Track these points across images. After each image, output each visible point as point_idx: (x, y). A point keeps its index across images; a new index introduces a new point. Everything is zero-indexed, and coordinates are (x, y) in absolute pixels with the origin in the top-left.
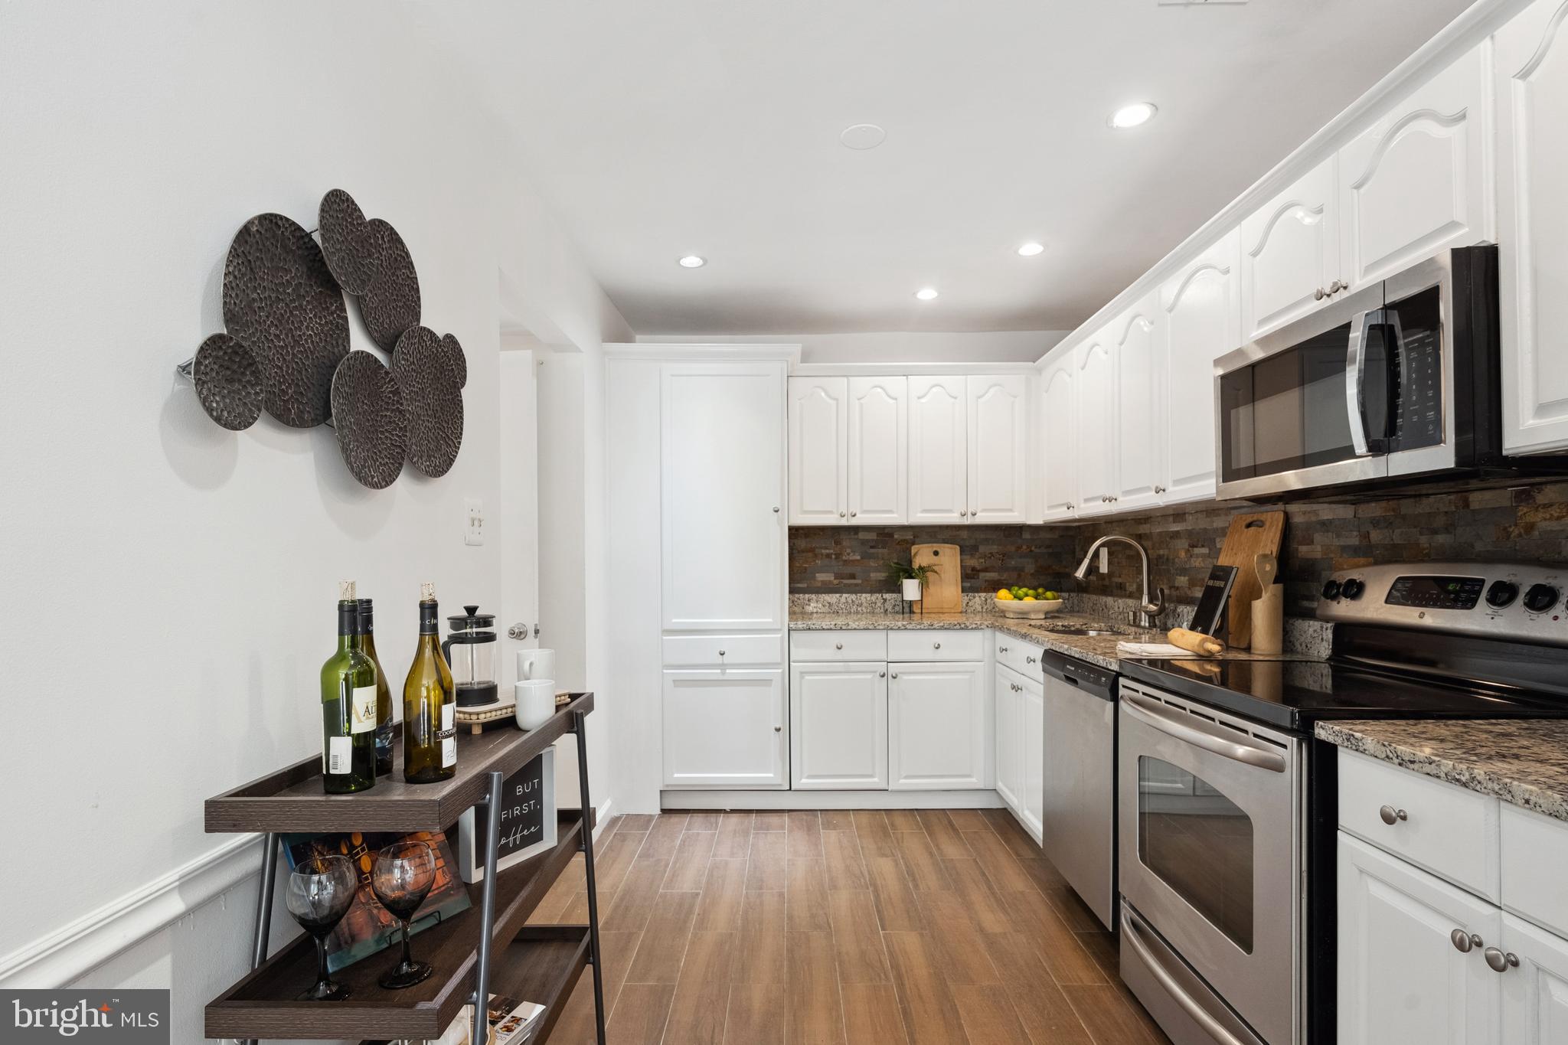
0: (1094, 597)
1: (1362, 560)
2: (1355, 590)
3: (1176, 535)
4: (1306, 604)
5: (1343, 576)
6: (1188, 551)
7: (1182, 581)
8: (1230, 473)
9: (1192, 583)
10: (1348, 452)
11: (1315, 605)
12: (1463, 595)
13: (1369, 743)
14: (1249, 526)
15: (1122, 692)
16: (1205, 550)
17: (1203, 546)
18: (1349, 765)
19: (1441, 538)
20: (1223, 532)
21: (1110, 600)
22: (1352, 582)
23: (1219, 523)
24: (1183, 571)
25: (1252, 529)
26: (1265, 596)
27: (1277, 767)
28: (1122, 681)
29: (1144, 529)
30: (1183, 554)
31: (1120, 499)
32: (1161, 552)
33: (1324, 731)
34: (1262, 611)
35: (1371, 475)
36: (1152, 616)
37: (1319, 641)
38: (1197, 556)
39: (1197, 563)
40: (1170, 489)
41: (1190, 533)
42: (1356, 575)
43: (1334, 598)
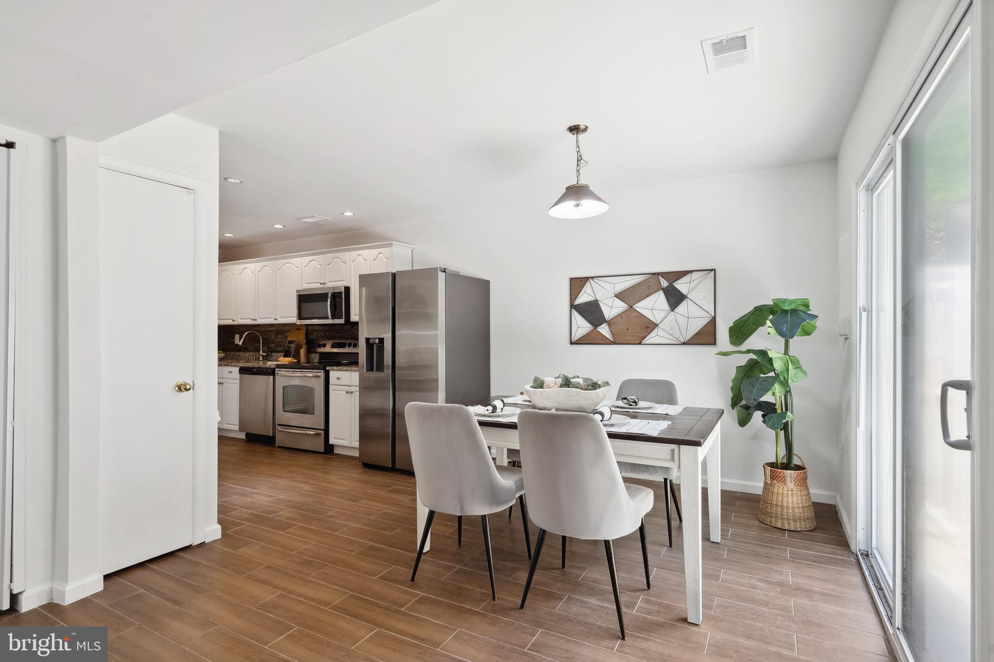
0: (233, 353)
1: (324, 339)
2: (324, 346)
3: (271, 331)
4: (312, 350)
5: (322, 343)
6: (275, 336)
7: (273, 345)
8: (300, 317)
9: (277, 346)
10: (327, 318)
11: (314, 350)
12: (342, 346)
13: (335, 368)
14: (296, 330)
15: (276, 372)
16: (282, 336)
17: (281, 335)
18: (331, 373)
19: (340, 335)
20: (288, 331)
21: (241, 353)
22: (324, 344)
23: (286, 328)
24: (273, 342)
25: (297, 331)
26: (304, 348)
27: (319, 377)
28: (276, 369)
29: (258, 329)
30: (273, 337)
31: (258, 320)
32: (265, 336)
33: (327, 368)
34: (302, 352)
35: (331, 323)
36: (263, 356)
37: (315, 358)
38: (279, 338)
39: (278, 340)
40: (279, 319)
41: (276, 331)
42: (324, 342)
43: (320, 347)
